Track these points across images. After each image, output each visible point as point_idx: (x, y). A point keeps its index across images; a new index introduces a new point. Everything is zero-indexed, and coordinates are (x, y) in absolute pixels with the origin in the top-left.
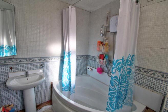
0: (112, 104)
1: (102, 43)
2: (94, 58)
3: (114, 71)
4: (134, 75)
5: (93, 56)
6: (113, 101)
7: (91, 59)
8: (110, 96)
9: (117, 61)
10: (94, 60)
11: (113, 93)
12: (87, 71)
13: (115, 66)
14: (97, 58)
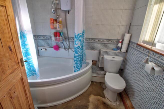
0: (76, 67)
1: (55, 20)
2: (46, 38)
3: (76, 43)
4: (85, 44)
5: (44, 35)
6: (78, 64)
7: (41, 39)
8: (75, 62)
9: (79, 34)
10: (46, 40)
11: (78, 58)
12: (39, 53)
13: (77, 39)
14: (53, 36)
